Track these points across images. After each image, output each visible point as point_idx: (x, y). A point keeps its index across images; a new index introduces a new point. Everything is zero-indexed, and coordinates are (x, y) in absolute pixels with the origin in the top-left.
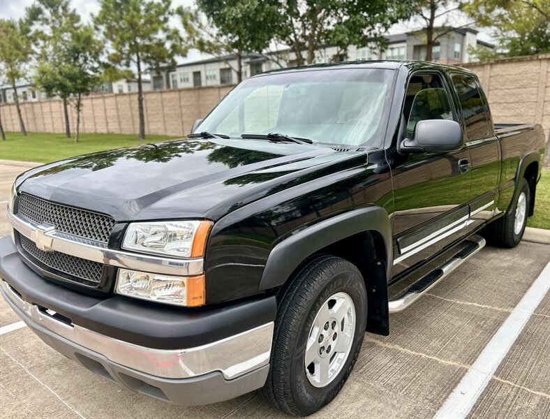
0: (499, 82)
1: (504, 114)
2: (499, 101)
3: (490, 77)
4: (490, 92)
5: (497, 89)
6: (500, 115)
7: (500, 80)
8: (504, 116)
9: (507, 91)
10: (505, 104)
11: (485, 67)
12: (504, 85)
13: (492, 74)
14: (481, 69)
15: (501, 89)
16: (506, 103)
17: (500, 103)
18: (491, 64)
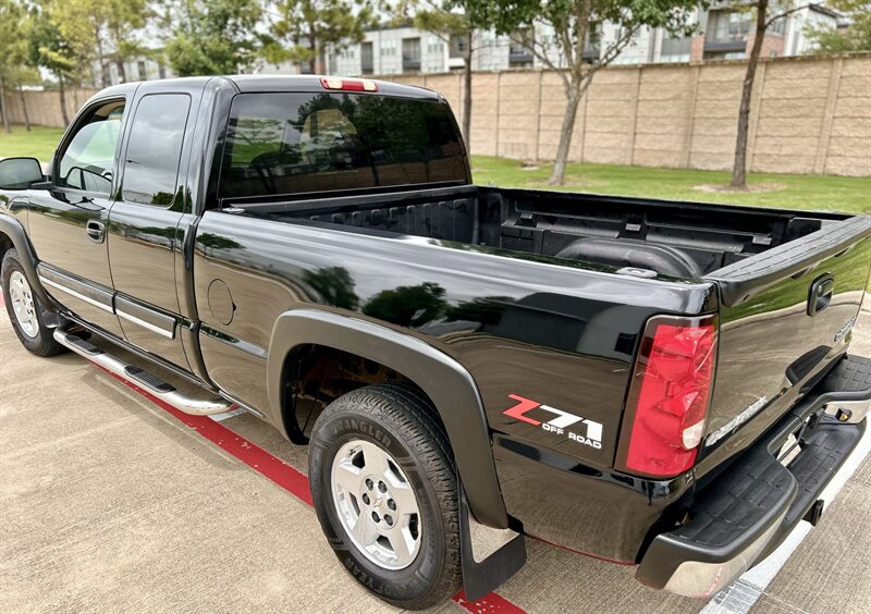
0: (854, 87)
1: (856, 134)
2: (851, 114)
3: (841, 77)
4: (840, 101)
5: (849, 96)
6: (852, 135)
7: (856, 84)
8: (857, 137)
9: (865, 99)
10: (860, 120)
11: (835, 62)
12: (861, 91)
13: (844, 74)
14: (828, 64)
15: (856, 97)
16: (861, 117)
17: (852, 117)
18: (845, 59)
